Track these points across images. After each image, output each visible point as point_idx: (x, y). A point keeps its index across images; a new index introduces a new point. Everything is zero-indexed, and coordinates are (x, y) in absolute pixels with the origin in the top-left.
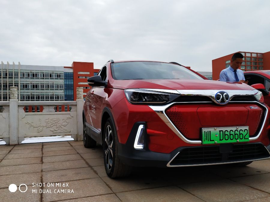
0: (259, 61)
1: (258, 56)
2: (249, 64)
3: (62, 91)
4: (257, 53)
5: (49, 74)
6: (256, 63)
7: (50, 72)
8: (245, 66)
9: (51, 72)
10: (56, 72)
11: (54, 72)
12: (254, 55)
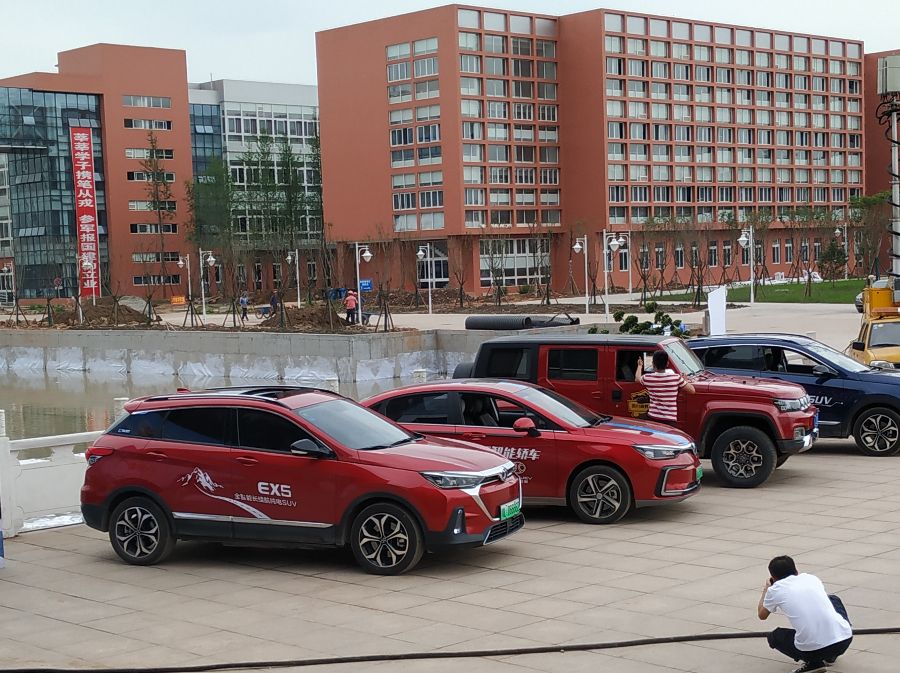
0: (539, 52)
1: (539, 33)
2: (495, 67)
4: (531, 17)
6: (524, 67)
8: (481, 80)
12: (520, 27)
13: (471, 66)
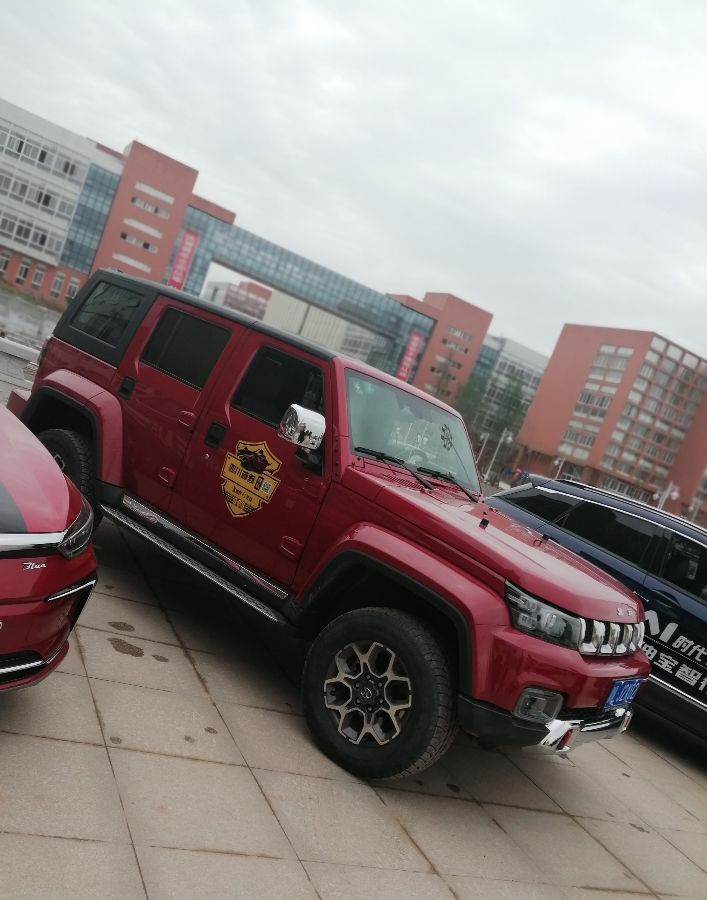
0: (696, 383)
1: (700, 370)
2: (663, 380)
3: (64, 224)
4: (700, 359)
5: (41, 149)
6: (683, 386)
7: (44, 143)
8: (650, 383)
9: (48, 144)
10: (63, 151)
11: (59, 149)
12: (690, 362)
13: (648, 373)
